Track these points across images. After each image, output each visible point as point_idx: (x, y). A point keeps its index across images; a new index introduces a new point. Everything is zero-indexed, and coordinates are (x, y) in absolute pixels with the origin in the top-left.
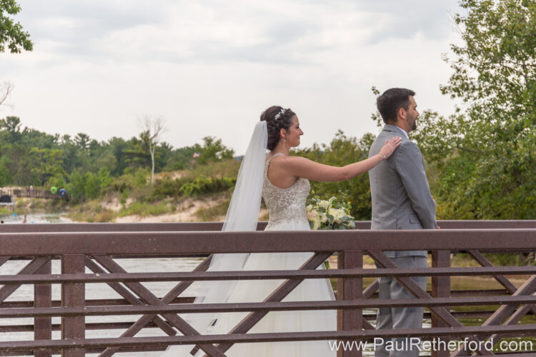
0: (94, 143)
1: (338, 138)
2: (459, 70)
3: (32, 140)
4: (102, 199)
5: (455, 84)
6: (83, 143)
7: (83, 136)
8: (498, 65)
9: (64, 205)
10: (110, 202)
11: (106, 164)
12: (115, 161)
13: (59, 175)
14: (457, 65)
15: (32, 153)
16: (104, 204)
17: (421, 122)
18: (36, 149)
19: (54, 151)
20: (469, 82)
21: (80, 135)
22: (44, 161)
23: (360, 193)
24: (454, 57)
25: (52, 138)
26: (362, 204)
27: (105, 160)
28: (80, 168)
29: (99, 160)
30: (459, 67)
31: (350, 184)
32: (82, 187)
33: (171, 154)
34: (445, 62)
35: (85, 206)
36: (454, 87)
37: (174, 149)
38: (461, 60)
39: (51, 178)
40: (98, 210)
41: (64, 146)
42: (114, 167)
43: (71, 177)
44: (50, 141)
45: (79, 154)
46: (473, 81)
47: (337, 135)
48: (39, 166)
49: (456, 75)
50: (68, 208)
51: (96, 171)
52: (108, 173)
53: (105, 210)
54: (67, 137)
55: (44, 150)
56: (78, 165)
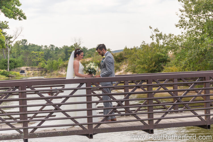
0: (57, 48)
1: (143, 44)
2: (182, 18)
3: (32, 48)
4: (59, 70)
5: (181, 23)
6: (52, 48)
7: (52, 46)
8: (196, 15)
9: (46, 73)
10: (62, 71)
11: (61, 57)
12: (65, 55)
13: (43, 61)
14: (181, 16)
15: (32, 53)
16: (59, 72)
17: (168, 38)
18: (33, 52)
19: (40, 52)
20: (185, 22)
21: (51, 45)
22: (37, 56)
23: (150, 64)
24: (180, 13)
25: (40, 47)
26: (151, 68)
27: (61, 55)
28: (52, 58)
29: (59, 55)
30: (182, 17)
31: (147, 61)
32: (52, 66)
33: (87, 51)
34: (177, 15)
35: (52, 73)
36: (180, 24)
37: (88, 49)
38: (182, 14)
39: (40, 63)
40: (57, 75)
41: (45, 50)
42: (64, 57)
43: (47, 62)
44: (39, 48)
45: (51, 53)
46: (187, 22)
47: (143, 43)
48: (35, 58)
49: (181, 20)
50: (47, 74)
51: (57, 59)
52: (62, 60)
53: (60, 74)
54: (46, 46)
55: (37, 52)
56: (51, 57)
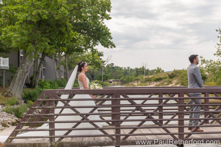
0: (131, 69)
3: (117, 68)
4: (133, 82)
6: (129, 69)
7: (129, 67)
9: (124, 84)
10: (135, 83)
11: (134, 74)
12: (136, 73)
13: (123, 77)
14: (218, 48)
15: (117, 72)
16: (133, 83)
18: (118, 71)
19: (122, 71)
21: (128, 67)
22: (120, 73)
24: (218, 46)
25: (121, 68)
27: (134, 73)
28: (128, 75)
29: (132, 73)
32: (128, 79)
33: (149, 71)
35: (129, 84)
36: (217, 54)
37: (150, 70)
39: (121, 77)
40: (132, 85)
41: (124, 70)
42: (136, 75)
43: (126, 77)
44: (121, 69)
45: (128, 72)
48: (118, 74)
49: (218, 51)
50: (125, 84)
51: (131, 75)
52: (134, 76)
53: (134, 85)
54: (125, 68)
55: (119, 71)
56: (127, 74)
